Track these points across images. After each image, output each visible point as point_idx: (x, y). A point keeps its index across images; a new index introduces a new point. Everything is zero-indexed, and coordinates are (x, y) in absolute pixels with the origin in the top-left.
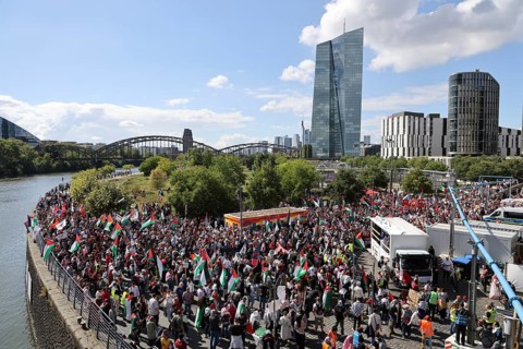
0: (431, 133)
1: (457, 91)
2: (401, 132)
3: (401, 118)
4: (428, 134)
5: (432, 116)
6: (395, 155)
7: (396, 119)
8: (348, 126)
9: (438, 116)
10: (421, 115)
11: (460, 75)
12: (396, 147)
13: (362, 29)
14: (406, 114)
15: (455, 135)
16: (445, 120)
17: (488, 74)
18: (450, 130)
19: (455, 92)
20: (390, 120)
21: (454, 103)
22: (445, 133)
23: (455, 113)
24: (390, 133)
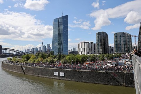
0: (91, 47)
2: (84, 47)
3: (84, 44)
5: (92, 43)
6: (84, 54)
7: (82, 44)
8: (64, 45)
9: (93, 43)
10: (88, 43)
11: (99, 33)
12: (82, 52)
13: (68, 15)
14: (85, 42)
15: (99, 48)
16: (95, 44)
17: (105, 33)
18: (97, 47)
19: (98, 37)
20: (80, 44)
21: (98, 40)
22: (95, 48)
23: (98, 43)
24: (81, 48)
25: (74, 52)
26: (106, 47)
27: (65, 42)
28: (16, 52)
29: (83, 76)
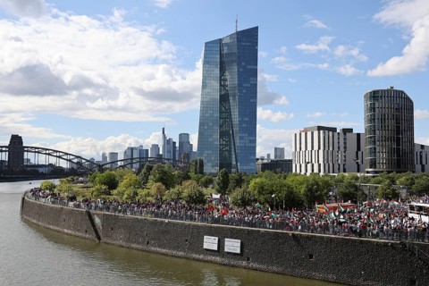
0: (345, 148)
1: (374, 108)
2: (316, 147)
3: (316, 133)
4: (342, 149)
5: (346, 131)
6: (316, 171)
7: (309, 134)
8: (242, 138)
9: (351, 130)
10: (334, 130)
11: (374, 92)
12: (308, 164)
13: (257, 28)
14: (320, 128)
15: (373, 151)
16: (358, 135)
17: (402, 92)
18: (366, 147)
19: (372, 108)
20: (303, 134)
21: (372, 119)
22: (359, 149)
23: (372, 130)
24: (303, 149)
25: (279, 165)
26: (404, 146)
27: (244, 125)
28: (70, 160)
29: (311, 256)
